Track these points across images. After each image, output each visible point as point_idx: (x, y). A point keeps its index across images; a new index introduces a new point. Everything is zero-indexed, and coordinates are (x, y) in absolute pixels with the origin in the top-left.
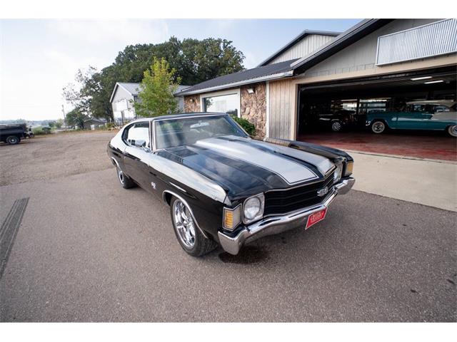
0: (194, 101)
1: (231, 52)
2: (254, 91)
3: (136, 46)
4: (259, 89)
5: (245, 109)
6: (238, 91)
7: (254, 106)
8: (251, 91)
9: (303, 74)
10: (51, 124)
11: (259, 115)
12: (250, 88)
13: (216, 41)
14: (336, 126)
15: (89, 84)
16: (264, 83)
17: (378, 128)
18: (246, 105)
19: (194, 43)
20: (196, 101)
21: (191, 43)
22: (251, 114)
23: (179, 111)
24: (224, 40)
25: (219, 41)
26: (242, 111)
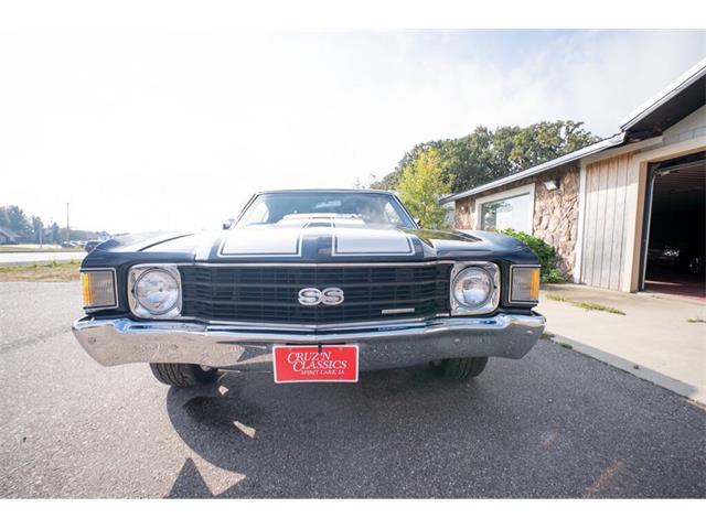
0: (467, 209)
2: (558, 186)
3: (428, 144)
4: (567, 181)
5: (541, 218)
6: (531, 188)
7: (557, 212)
8: (551, 185)
9: (659, 140)
11: (564, 229)
12: (551, 179)
13: (553, 125)
16: (575, 169)
18: (543, 211)
20: (470, 209)
21: (508, 133)
22: (551, 228)
23: (448, 227)
24: (568, 122)
25: (560, 125)
26: (537, 222)
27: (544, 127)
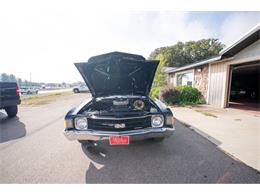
2: (201, 70)
6: (193, 70)
7: (201, 79)
11: (203, 86)
16: (207, 65)
18: (197, 79)
22: (200, 85)
24: (213, 39)
25: (209, 40)
27: (204, 41)
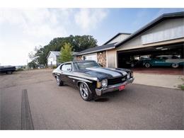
1: (92, 40)
4: (104, 53)
5: (99, 60)
6: (96, 54)
7: (102, 59)
8: (101, 54)
10: (22, 67)
12: (100, 52)
13: (87, 36)
14: (133, 65)
15: (39, 52)
16: (105, 51)
17: (148, 65)
18: (99, 58)
19: (79, 37)
20: (81, 57)
21: (78, 37)
24: (90, 36)
